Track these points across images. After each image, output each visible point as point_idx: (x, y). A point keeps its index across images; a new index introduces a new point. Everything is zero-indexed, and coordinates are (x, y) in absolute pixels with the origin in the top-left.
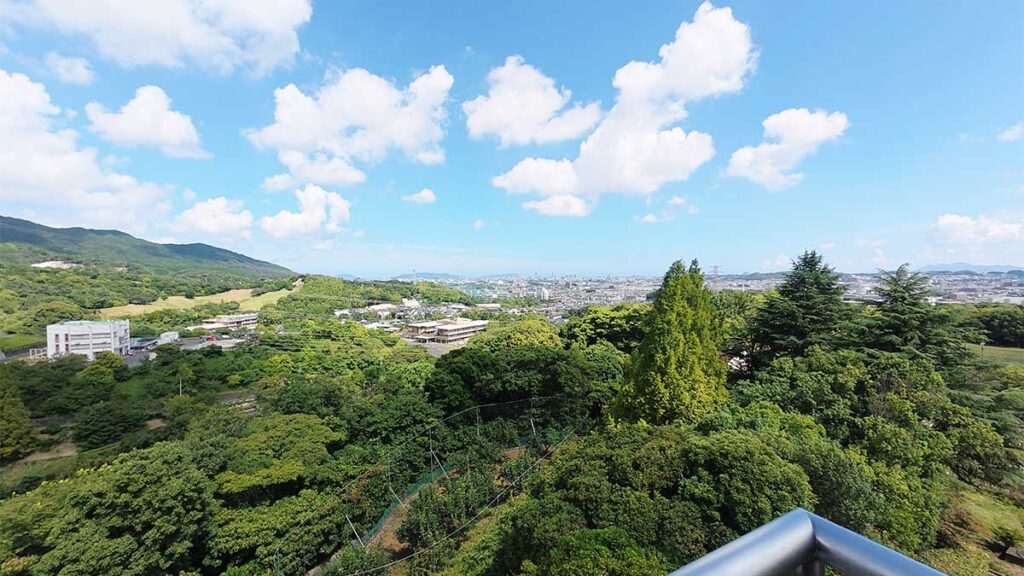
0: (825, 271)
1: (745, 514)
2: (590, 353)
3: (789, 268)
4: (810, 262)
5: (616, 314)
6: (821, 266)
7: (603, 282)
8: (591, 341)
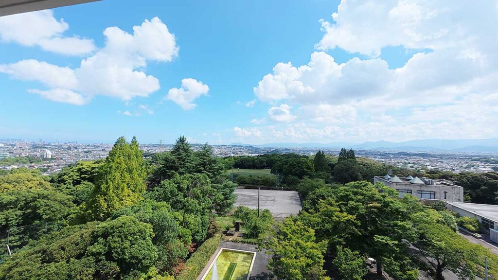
0: (187, 144)
1: (117, 252)
2: (74, 191)
3: (174, 143)
4: (182, 140)
5: (97, 165)
6: (186, 142)
7: (97, 147)
8: (77, 182)
